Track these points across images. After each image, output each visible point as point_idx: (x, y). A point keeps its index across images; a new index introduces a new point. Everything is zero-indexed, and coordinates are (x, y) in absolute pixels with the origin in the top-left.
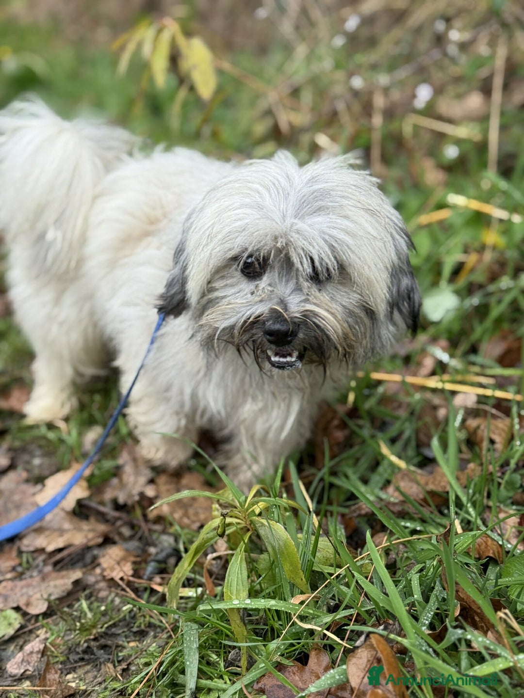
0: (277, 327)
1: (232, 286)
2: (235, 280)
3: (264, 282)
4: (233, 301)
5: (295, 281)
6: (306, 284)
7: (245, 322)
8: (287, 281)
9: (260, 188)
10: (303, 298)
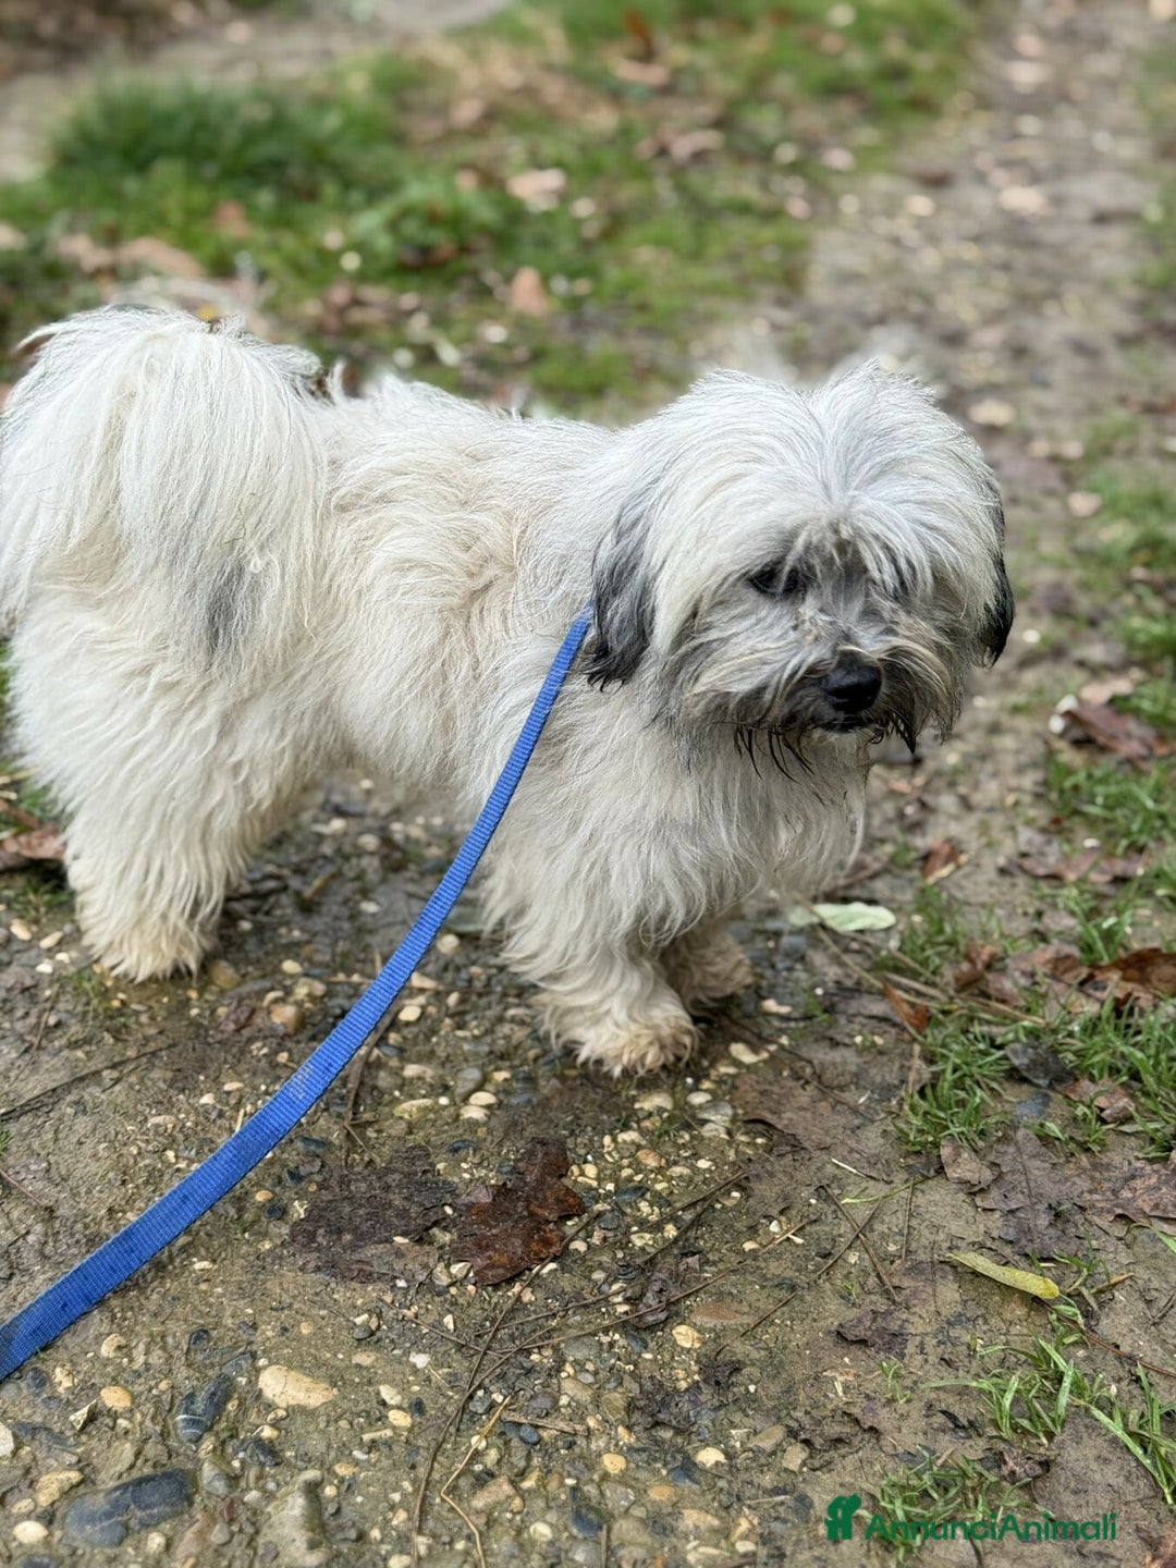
0: (852, 679)
1: (744, 616)
2: (746, 606)
3: (809, 608)
4: (760, 646)
5: (863, 599)
6: (887, 606)
7: (791, 676)
8: (848, 600)
9: (776, 444)
10: (883, 627)
